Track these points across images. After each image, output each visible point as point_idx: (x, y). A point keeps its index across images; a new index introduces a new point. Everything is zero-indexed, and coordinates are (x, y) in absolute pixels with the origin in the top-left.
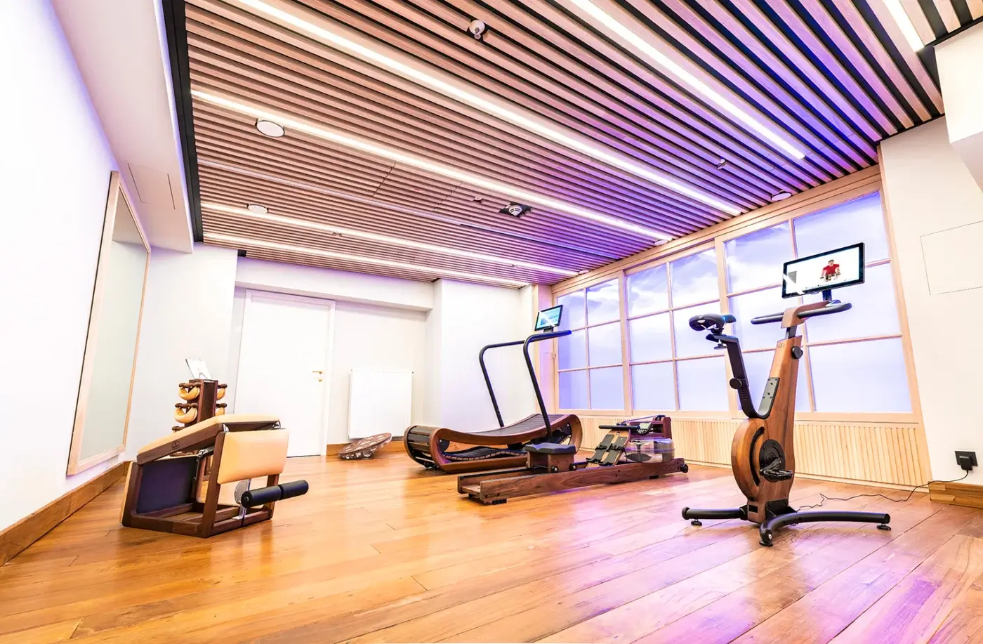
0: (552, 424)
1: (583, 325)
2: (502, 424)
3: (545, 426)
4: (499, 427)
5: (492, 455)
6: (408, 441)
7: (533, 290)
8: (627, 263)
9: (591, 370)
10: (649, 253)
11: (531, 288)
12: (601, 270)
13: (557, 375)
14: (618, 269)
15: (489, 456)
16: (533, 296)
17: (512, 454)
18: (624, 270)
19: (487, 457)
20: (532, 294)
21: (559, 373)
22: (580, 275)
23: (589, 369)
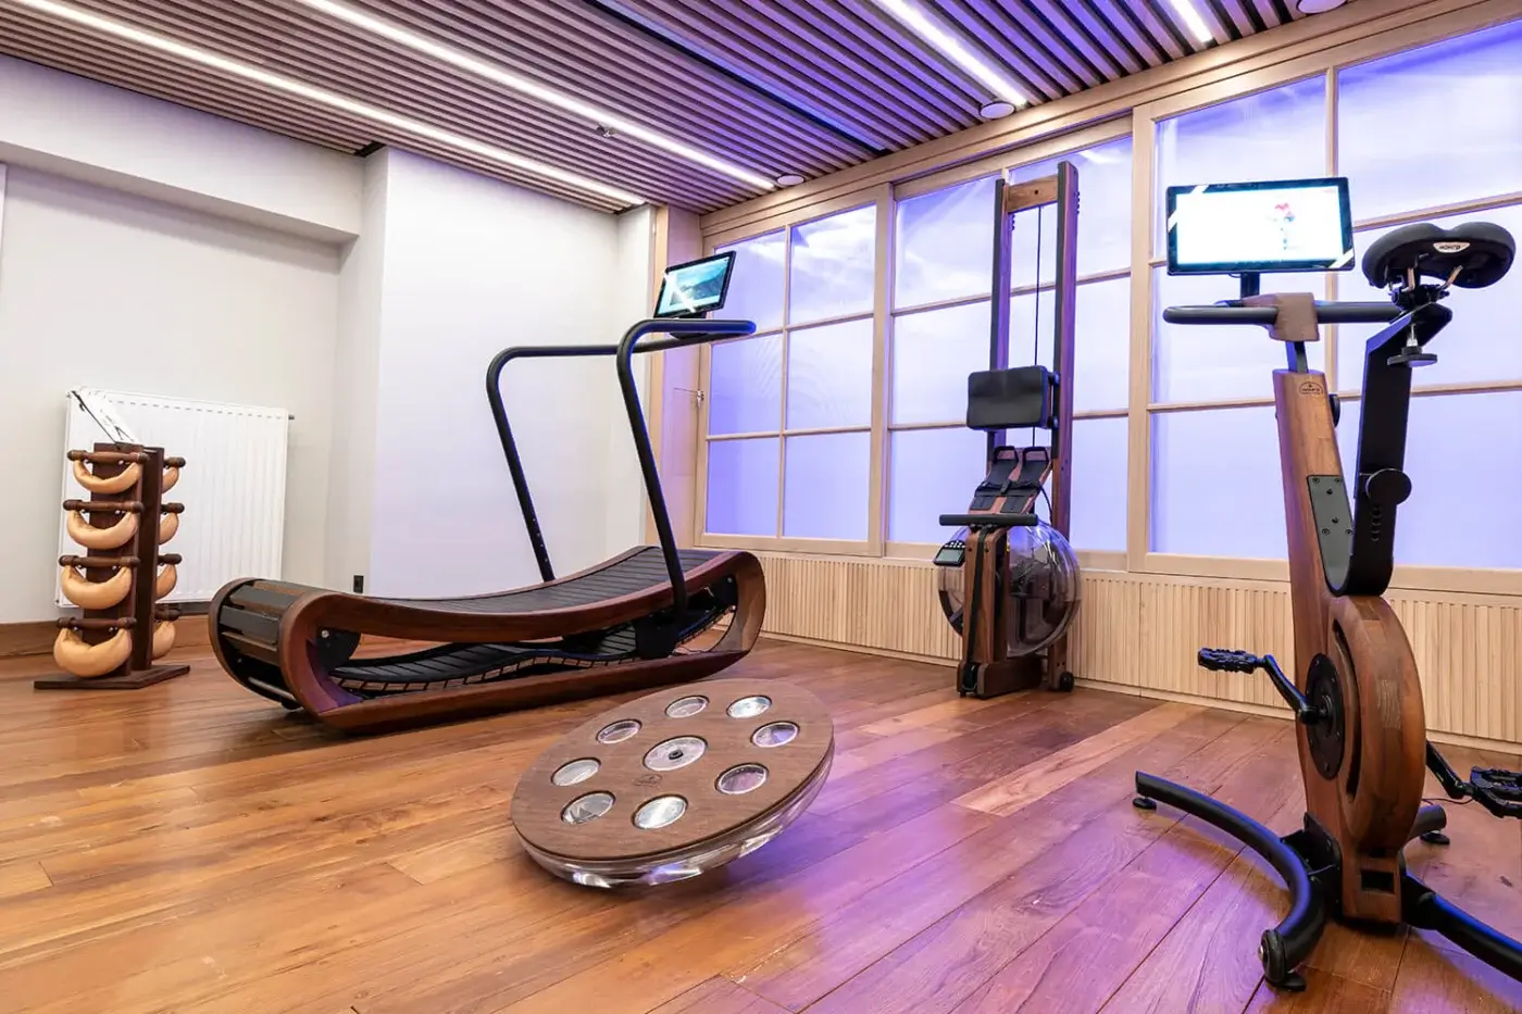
0: (687, 577)
1: (778, 323)
2: (546, 571)
3: (668, 584)
4: (539, 580)
5: (508, 669)
6: (221, 628)
7: (654, 221)
8: (899, 166)
9: (789, 439)
10: (960, 138)
11: (647, 216)
12: (834, 179)
13: (704, 446)
14: (875, 180)
15: (496, 672)
16: (653, 235)
17: (569, 662)
18: (894, 184)
19: (489, 675)
20: (648, 233)
21: (709, 441)
22: (779, 189)
23: (786, 436)
